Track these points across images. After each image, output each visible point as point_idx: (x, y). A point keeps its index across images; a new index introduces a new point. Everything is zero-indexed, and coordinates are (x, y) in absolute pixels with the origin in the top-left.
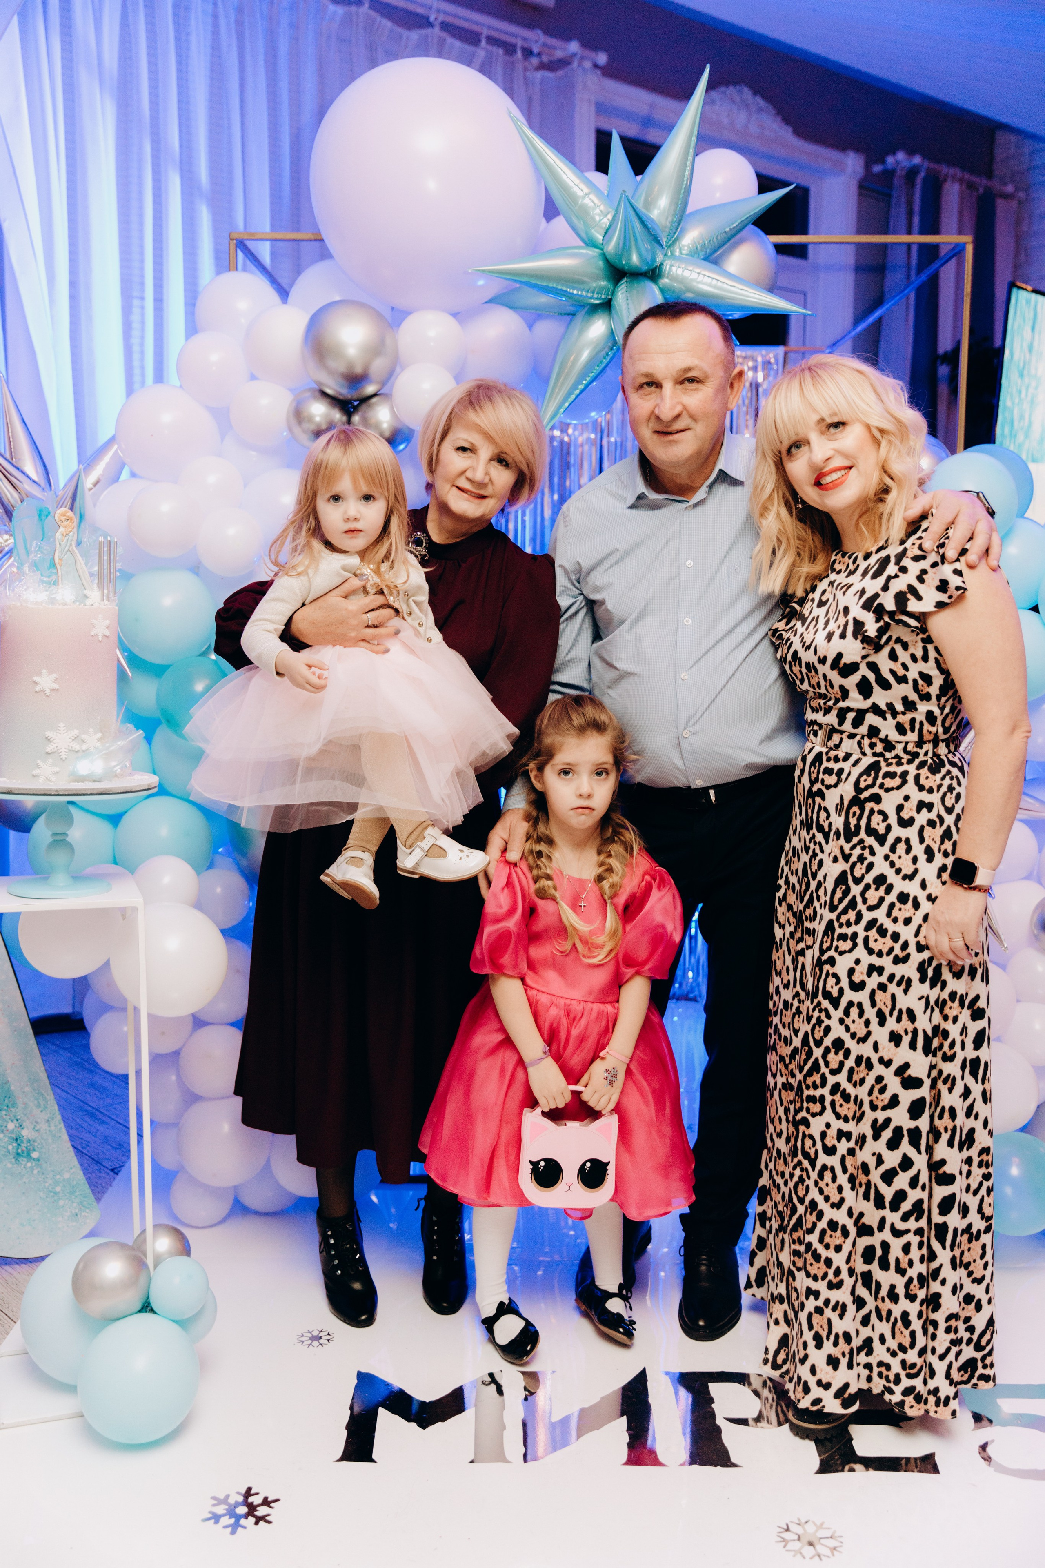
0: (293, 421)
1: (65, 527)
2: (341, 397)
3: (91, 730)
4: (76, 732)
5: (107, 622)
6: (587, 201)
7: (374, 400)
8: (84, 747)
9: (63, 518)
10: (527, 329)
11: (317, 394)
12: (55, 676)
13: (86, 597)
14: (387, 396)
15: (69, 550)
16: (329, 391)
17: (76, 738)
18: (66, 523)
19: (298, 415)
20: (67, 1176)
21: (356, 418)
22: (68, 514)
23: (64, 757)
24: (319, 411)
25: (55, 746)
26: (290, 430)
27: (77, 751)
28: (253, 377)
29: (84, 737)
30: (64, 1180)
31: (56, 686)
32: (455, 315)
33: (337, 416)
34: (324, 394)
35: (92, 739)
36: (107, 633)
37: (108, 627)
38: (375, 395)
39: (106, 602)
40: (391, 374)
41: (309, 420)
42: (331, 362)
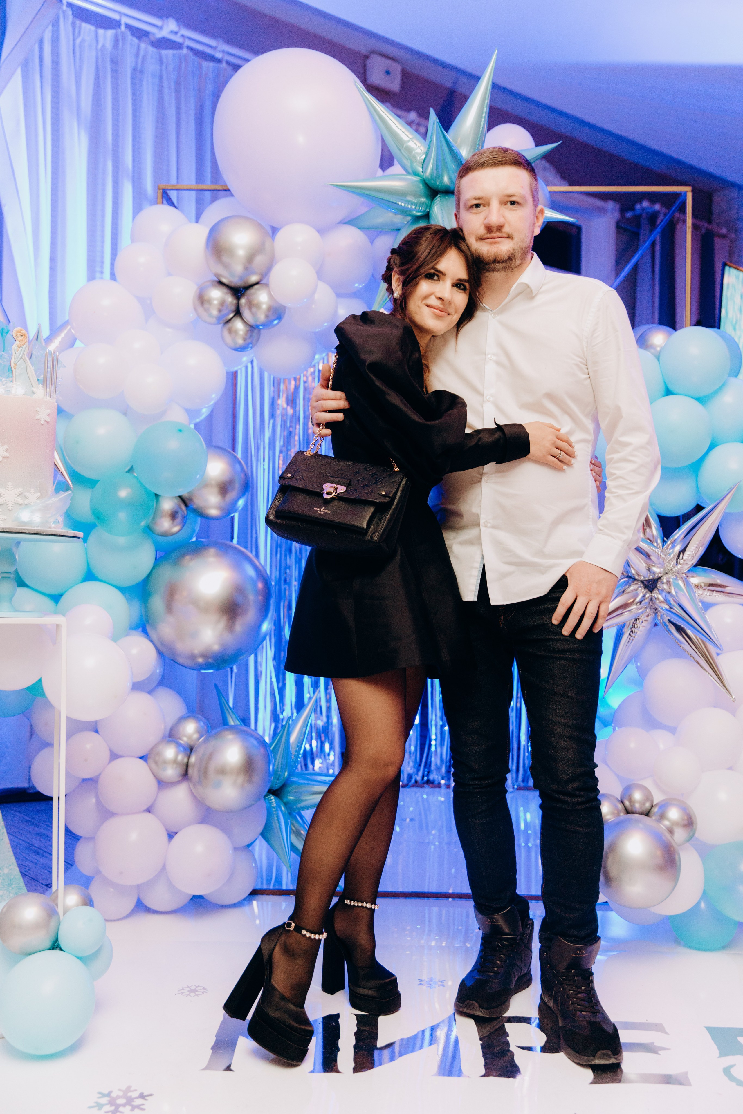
0: (197, 303)
1: (20, 341)
2: (232, 285)
3: (32, 490)
4: (21, 490)
5: (48, 411)
6: (411, 144)
7: (256, 287)
8: (26, 502)
9: (19, 334)
10: (370, 244)
11: (216, 283)
12: (6, 447)
13: (34, 393)
14: (267, 285)
15: (21, 358)
16: (226, 282)
17: (20, 495)
18: (20, 338)
19: (202, 299)
20: (6, 871)
21: (243, 301)
22: (22, 332)
23: (10, 508)
24: (217, 294)
25: (4, 499)
26: (195, 309)
27: (21, 505)
28: (169, 274)
29: (26, 494)
30: (4, 874)
31: (7, 455)
32: (317, 229)
33: (230, 299)
34: (221, 283)
35: (33, 497)
36: (48, 420)
37: (49, 415)
38: (257, 283)
39: (48, 397)
40: (269, 269)
41: (210, 302)
42: (225, 259)
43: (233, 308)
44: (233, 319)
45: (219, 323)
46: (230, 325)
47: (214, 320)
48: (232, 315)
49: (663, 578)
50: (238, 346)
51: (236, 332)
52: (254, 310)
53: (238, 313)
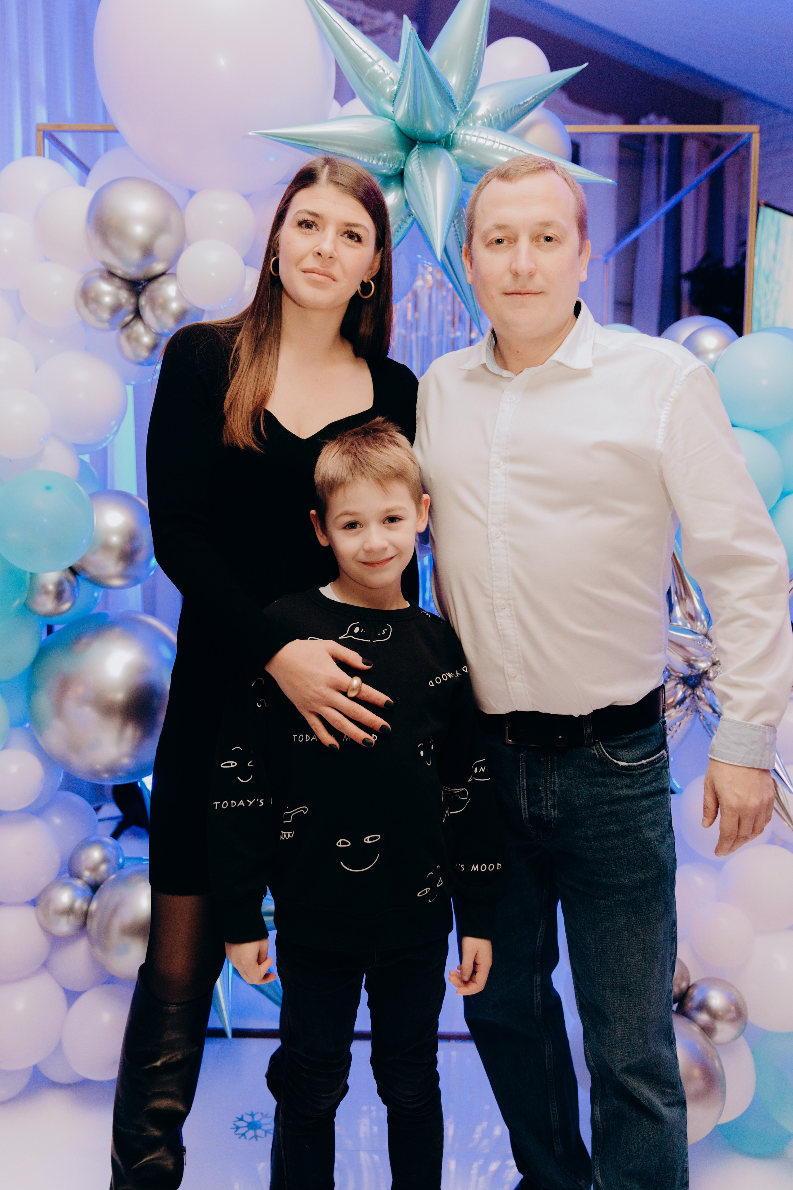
0: (81, 302)
2: (127, 277)
6: (376, 67)
7: (161, 279)
11: (105, 275)
14: (176, 276)
16: (119, 272)
19: (86, 296)
21: (143, 299)
24: (108, 290)
26: (78, 311)
28: (45, 259)
32: (247, 197)
33: (124, 295)
34: (112, 274)
38: (163, 274)
40: (179, 253)
41: (97, 300)
42: (115, 242)
43: (131, 307)
44: (132, 323)
45: (114, 329)
46: (127, 331)
47: (106, 325)
48: (131, 317)
49: (710, 673)
50: (141, 360)
51: (137, 340)
52: (159, 312)
53: (137, 314)
